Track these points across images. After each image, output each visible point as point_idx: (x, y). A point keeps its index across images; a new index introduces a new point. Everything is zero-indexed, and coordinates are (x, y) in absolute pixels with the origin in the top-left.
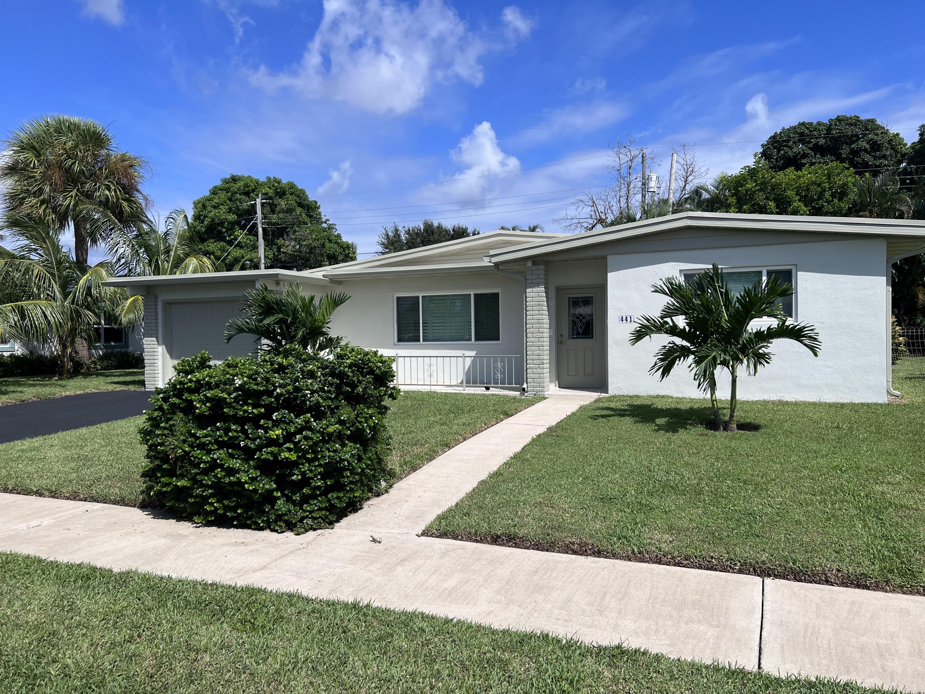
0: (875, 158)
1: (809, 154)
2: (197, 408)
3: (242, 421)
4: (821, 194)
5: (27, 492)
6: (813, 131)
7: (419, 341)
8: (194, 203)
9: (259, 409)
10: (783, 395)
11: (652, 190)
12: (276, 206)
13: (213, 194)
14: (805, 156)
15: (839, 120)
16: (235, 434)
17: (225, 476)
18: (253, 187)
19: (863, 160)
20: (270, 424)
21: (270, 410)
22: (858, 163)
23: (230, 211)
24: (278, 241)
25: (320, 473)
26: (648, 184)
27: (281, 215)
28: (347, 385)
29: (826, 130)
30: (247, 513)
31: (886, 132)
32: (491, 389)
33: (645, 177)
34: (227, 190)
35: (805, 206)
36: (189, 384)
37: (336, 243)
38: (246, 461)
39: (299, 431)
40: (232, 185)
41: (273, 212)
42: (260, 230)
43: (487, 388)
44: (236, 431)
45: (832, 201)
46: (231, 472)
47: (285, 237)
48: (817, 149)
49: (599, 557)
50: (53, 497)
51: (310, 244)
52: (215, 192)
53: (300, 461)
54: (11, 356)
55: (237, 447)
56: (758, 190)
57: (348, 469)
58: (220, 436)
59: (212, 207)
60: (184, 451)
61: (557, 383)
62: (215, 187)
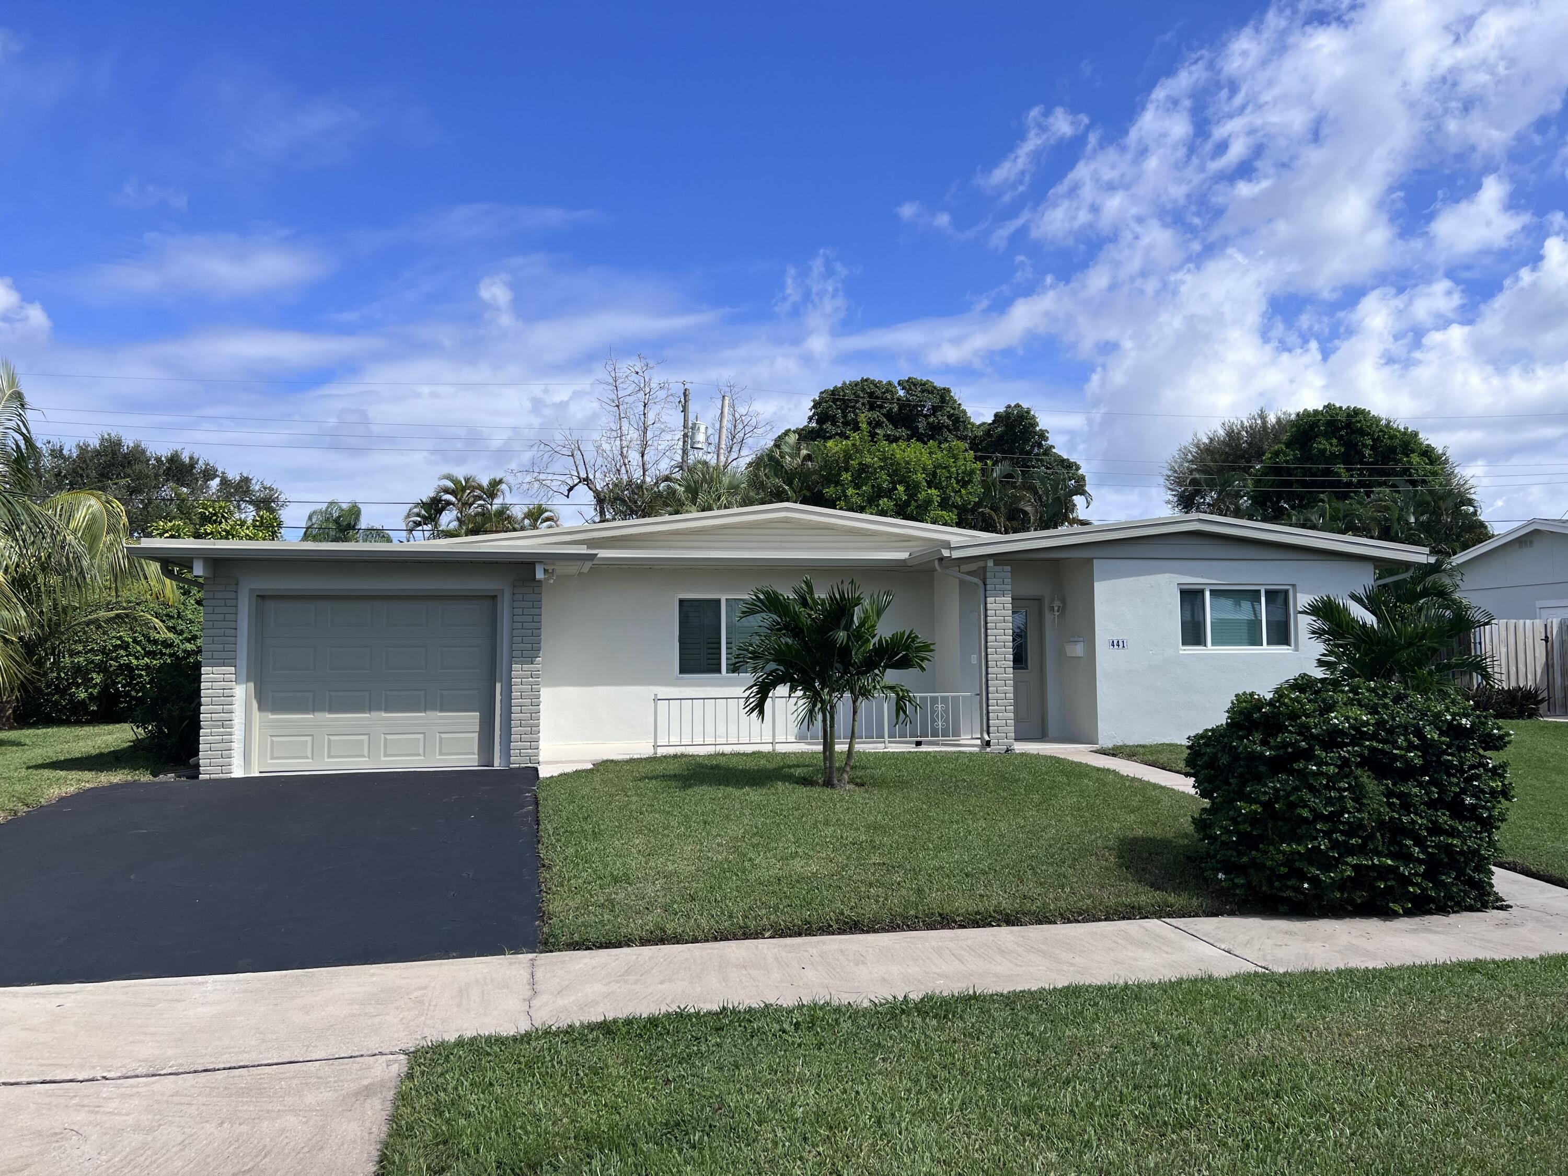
7: (719, 671)
11: (700, 446)
26: (693, 436)
32: (924, 744)
43: (918, 743)
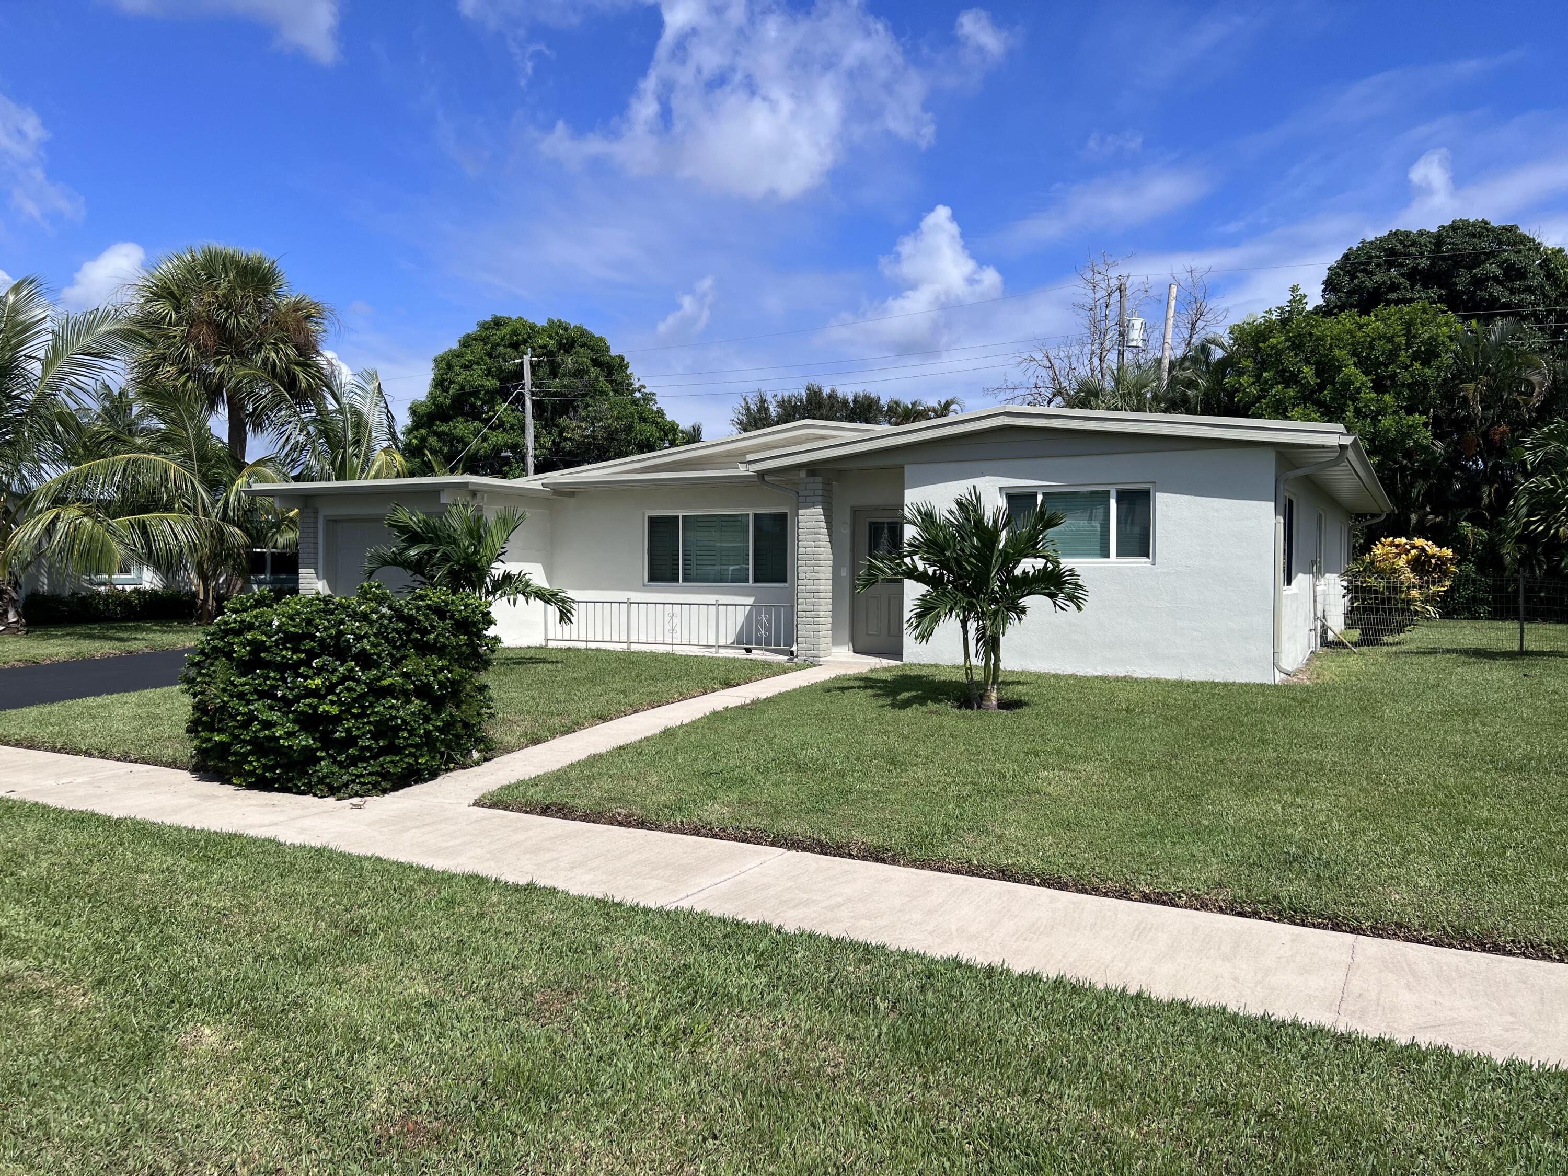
0: (1512, 292)
1: (1401, 284)
2: (235, 652)
3: (282, 667)
4: (1392, 356)
5: (77, 752)
6: (1411, 245)
7: (677, 581)
8: (435, 361)
9: (299, 655)
10: (1134, 668)
11: (1134, 344)
12: (559, 366)
13: (465, 346)
14: (1394, 287)
15: (1455, 227)
16: (274, 682)
17: (261, 730)
18: (525, 336)
19: (1491, 295)
20: (311, 672)
21: (311, 655)
22: (1482, 299)
23: (488, 373)
24: (561, 420)
25: (369, 731)
26: (1128, 334)
27: (566, 381)
28: (418, 631)
29: (1435, 244)
30: (287, 775)
31: (1537, 247)
32: (753, 651)
33: (1123, 323)
34: (485, 340)
35: (1363, 372)
36: (233, 625)
37: (653, 422)
38: (286, 714)
39: (341, 681)
40: (494, 331)
41: (554, 374)
42: (528, 404)
43: (749, 651)
44: (275, 679)
45: (1412, 365)
46: (268, 725)
47: (571, 414)
48: (1414, 275)
49: (641, 828)
50: (103, 758)
51: (610, 426)
52: (466, 342)
53: (344, 716)
54: (136, 591)
55: (274, 697)
56: (1288, 348)
57: (406, 729)
58: (260, 685)
59: (461, 367)
60: (223, 701)
61: (851, 645)
62: (468, 336)
